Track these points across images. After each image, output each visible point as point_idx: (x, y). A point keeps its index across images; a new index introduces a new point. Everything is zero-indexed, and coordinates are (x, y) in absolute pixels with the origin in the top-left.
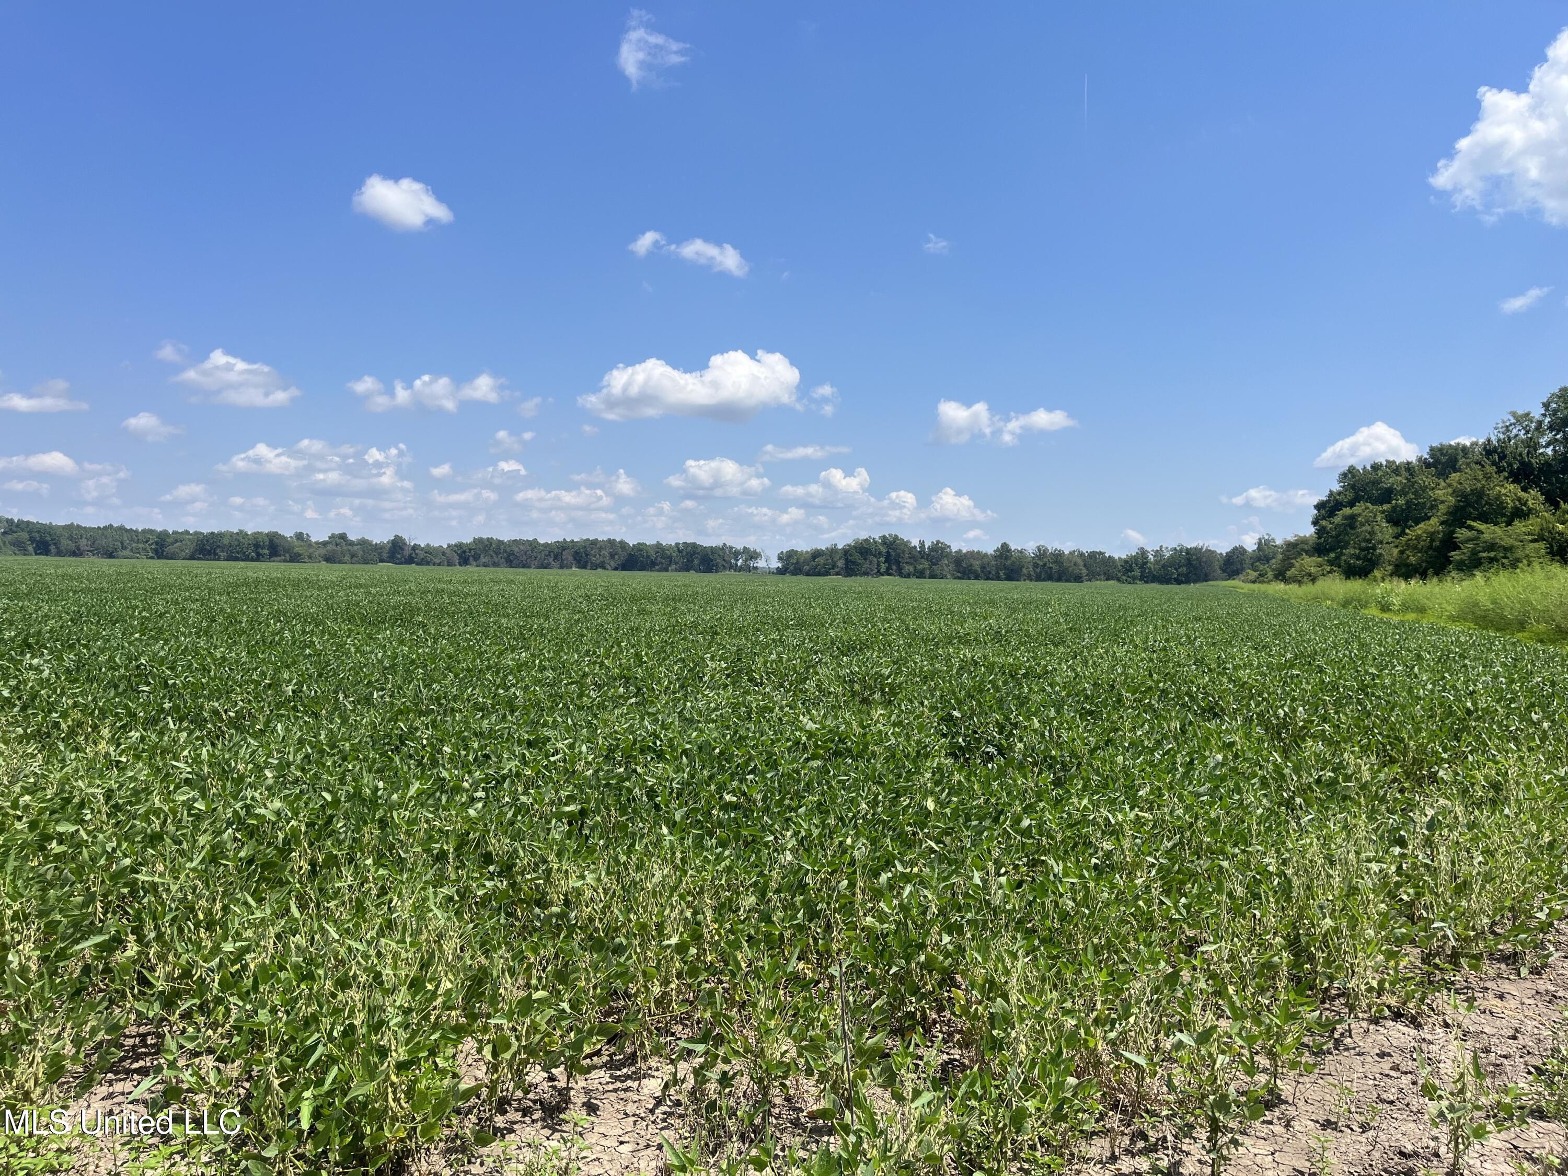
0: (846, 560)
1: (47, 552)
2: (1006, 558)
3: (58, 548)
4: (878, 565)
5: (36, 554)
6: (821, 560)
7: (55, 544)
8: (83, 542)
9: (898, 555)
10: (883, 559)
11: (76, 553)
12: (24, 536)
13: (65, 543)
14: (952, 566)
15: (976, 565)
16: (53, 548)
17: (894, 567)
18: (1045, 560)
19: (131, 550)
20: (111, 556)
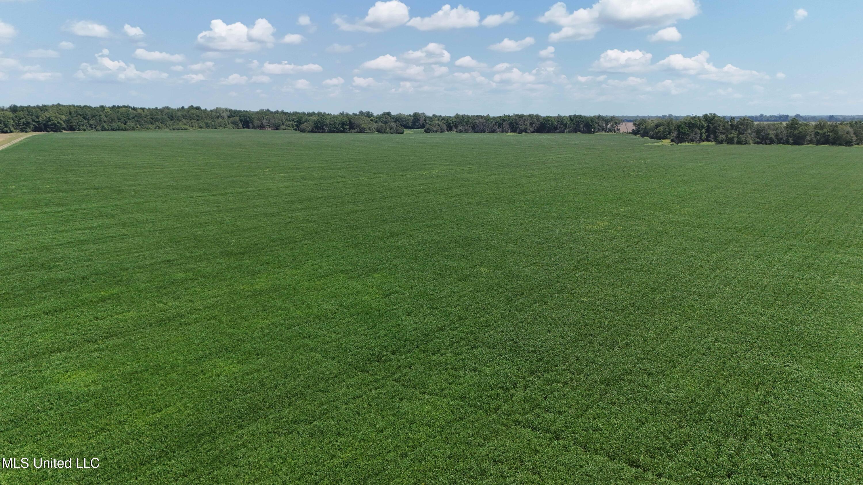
0: (679, 131)
2: (795, 129)
3: (253, 125)
4: (701, 134)
6: (661, 129)
9: (715, 128)
10: (704, 131)
11: (262, 127)
14: (754, 135)
15: (772, 134)
17: (712, 136)
18: (825, 130)
20: (277, 129)
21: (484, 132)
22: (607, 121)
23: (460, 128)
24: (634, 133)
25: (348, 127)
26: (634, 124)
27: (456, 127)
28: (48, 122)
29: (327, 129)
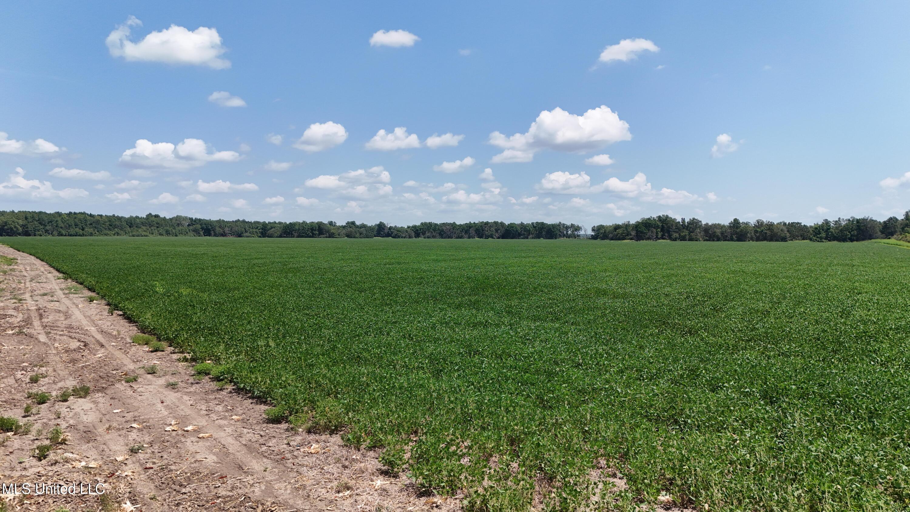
0: (637, 231)
1: (210, 235)
2: (737, 228)
3: (214, 232)
4: (657, 233)
5: (205, 236)
6: (620, 231)
7: (213, 230)
8: (227, 230)
9: (669, 227)
10: (659, 230)
11: (224, 235)
12: (198, 226)
13: (218, 230)
14: (702, 233)
15: (718, 233)
16: (212, 232)
17: (666, 234)
18: (762, 228)
19: (250, 233)
20: (240, 236)
21: (452, 238)
22: (567, 228)
23: (428, 234)
24: (594, 238)
25: (317, 232)
26: (593, 230)
27: (424, 234)
28: (4, 226)
29: (296, 234)
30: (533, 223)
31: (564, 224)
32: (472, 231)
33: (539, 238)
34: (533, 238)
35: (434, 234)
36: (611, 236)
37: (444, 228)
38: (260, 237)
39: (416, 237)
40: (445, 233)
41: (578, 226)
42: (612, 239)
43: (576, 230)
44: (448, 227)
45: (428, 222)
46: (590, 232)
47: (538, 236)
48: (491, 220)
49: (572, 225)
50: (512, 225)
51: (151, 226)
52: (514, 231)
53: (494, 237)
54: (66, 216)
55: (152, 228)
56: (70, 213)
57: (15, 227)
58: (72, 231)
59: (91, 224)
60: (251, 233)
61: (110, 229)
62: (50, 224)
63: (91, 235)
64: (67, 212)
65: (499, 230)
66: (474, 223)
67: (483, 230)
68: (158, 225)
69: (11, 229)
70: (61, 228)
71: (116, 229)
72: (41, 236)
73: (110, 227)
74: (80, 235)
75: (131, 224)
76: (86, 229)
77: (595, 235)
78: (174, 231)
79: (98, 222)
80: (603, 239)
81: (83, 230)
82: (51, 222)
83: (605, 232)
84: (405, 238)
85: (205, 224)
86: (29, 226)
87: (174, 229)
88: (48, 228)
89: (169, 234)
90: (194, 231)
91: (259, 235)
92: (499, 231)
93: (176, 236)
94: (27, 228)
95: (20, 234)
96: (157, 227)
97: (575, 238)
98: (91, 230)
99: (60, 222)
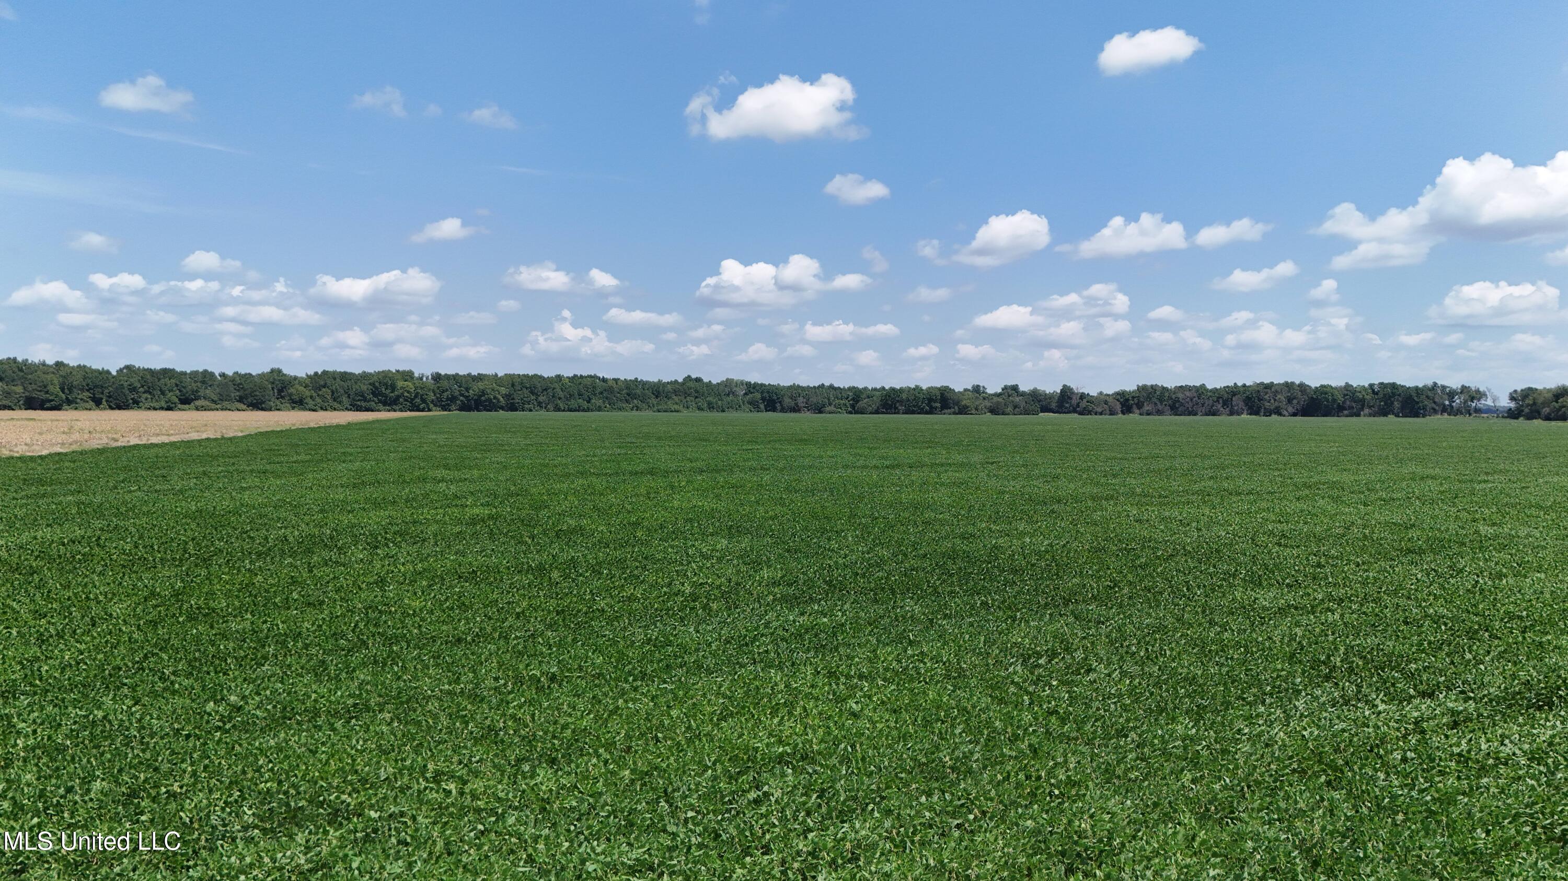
1: (774, 410)
3: (781, 405)
5: (767, 411)
7: (780, 402)
8: (801, 401)
11: (796, 409)
13: (787, 401)
16: (778, 405)
19: (835, 406)
20: (820, 411)
21: (1195, 414)
22: (1452, 394)
23: (1147, 407)
24: (1513, 414)
25: (938, 405)
26: (1512, 398)
27: (1140, 406)
28: (481, 396)
29: (901, 408)
30: (1371, 386)
31: (1444, 387)
32: (1238, 401)
33: (1385, 415)
34: (1370, 415)
35: (1160, 407)
36: (1546, 410)
37: (1180, 396)
38: (850, 413)
39: (1123, 413)
40: (1182, 405)
41: (1478, 391)
42: (1548, 418)
43: (1472, 399)
44: (1188, 394)
45: (1149, 384)
46: (1505, 402)
47: (1383, 412)
48: (1278, 380)
49: (1464, 389)
50: (1324, 390)
51: (686, 394)
52: (1328, 401)
53: (1285, 413)
54: (567, 381)
55: (688, 398)
56: (575, 376)
57: (495, 398)
58: (573, 403)
59: (601, 393)
60: (838, 406)
61: (627, 401)
62: (545, 393)
63: (599, 409)
64: (571, 375)
65: (1295, 398)
66: (1244, 386)
67: (1260, 400)
68: (698, 394)
69: (490, 400)
70: (560, 398)
71: (635, 401)
72: (531, 410)
73: (628, 398)
74: (584, 410)
75: (659, 392)
76: (593, 401)
77: (1517, 409)
78: (720, 402)
79: (610, 390)
80: (1530, 417)
81: (588, 402)
82: (546, 390)
83: (1534, 404)
84: (1101, 414)
85: (768, 392)
86: (515, 396)
87: (722, 400)
88: (541, 398)
89: (713, 408)
90: (750, 403)
91: (850, 409)
92: (1295, 402)
93: (723, 411)
94: (513, 399)
95: (502, 408)
96: (696, 397)
97: (1470, 415)
98: (599, 402)
99: (558, 390)
